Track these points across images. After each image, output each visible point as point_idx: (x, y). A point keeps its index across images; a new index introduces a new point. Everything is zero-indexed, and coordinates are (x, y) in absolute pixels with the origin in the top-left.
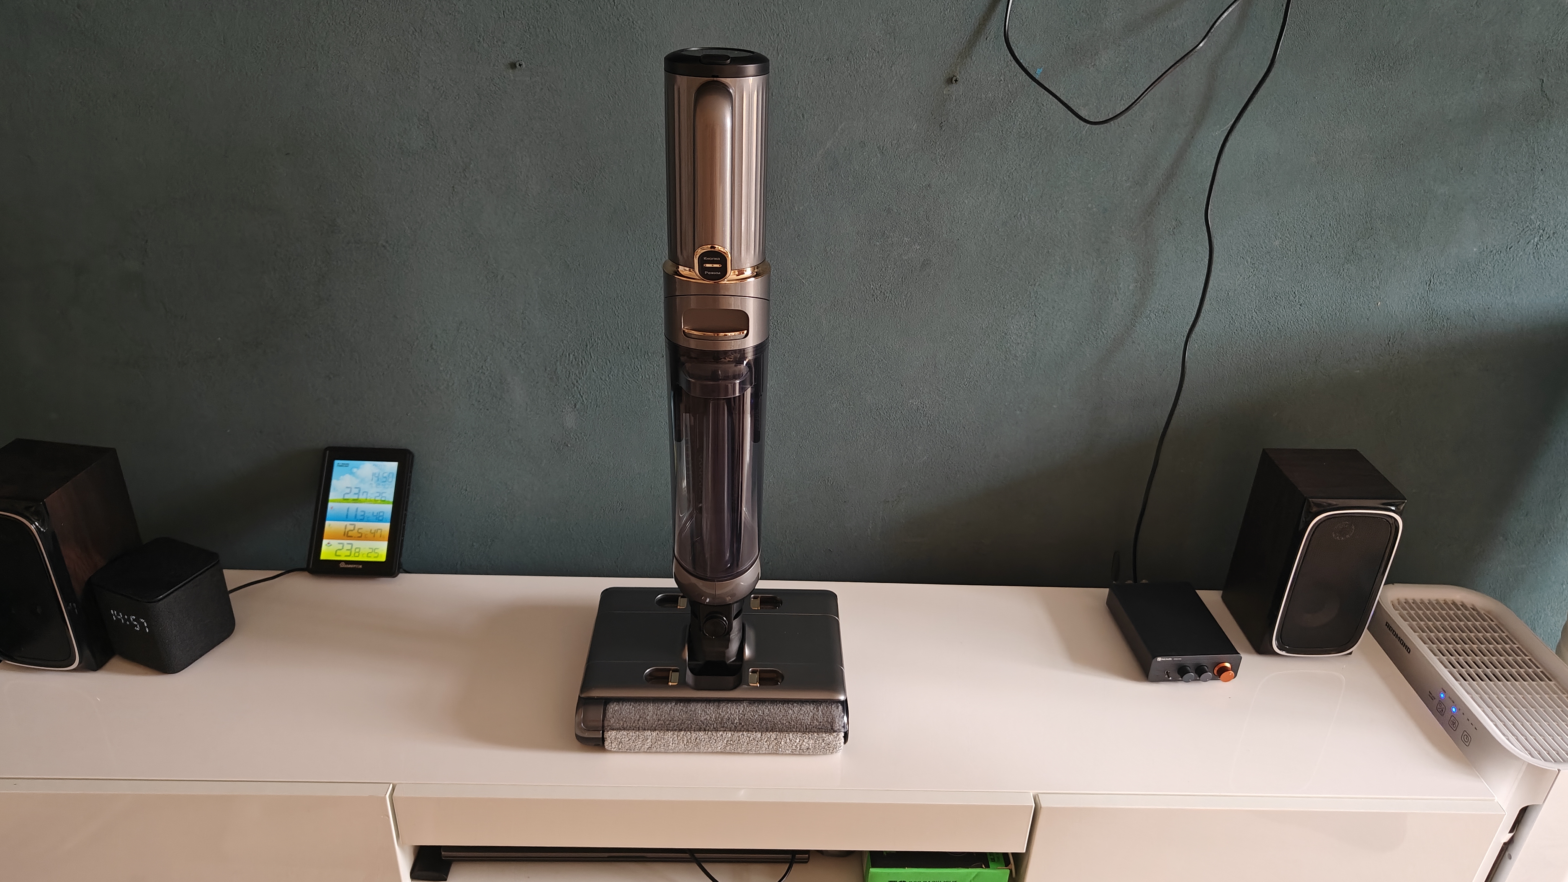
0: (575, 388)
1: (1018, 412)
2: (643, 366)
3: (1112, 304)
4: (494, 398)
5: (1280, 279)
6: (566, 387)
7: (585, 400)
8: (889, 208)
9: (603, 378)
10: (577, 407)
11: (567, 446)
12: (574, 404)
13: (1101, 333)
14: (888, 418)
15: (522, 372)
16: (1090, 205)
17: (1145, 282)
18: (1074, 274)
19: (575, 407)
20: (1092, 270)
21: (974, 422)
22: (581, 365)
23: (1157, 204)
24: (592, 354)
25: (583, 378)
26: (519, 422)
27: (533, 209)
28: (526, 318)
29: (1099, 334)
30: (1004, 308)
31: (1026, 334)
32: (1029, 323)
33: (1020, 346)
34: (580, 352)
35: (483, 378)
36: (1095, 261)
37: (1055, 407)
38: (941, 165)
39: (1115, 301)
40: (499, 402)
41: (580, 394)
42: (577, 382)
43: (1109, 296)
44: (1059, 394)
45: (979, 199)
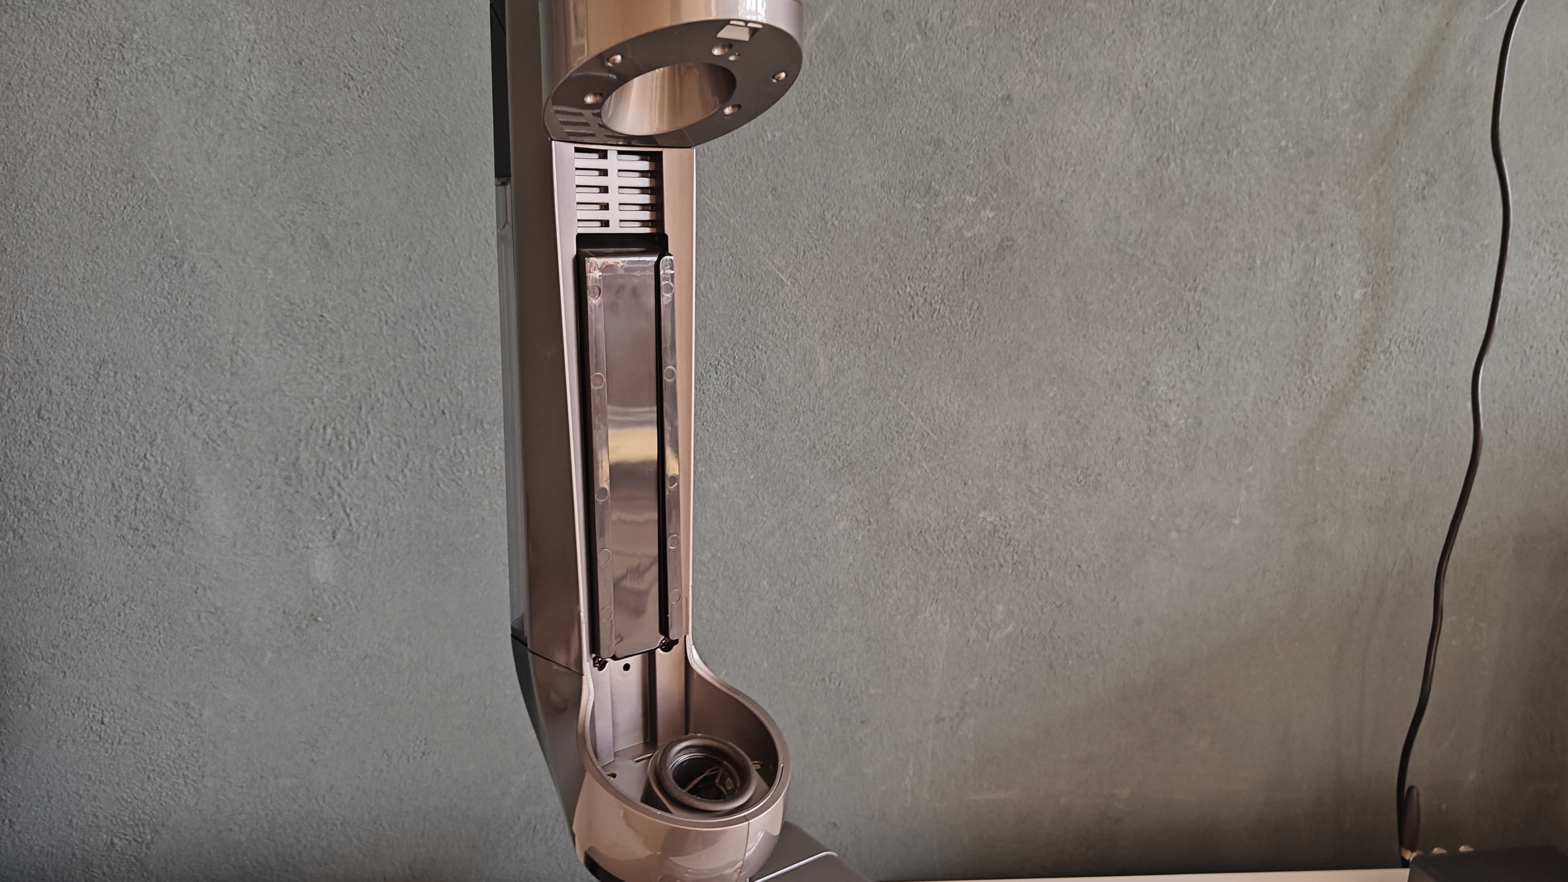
0: (336, 497)
1: (1174, 534)
2: (471, 450)
3: (1326, 326)
4: (168, 521)
6: (317, 497)
7: (353, 523)
8: (938, 140)
9: (392, 474)
10: (339, 536)
11: (316, 620)
12: (331, 532)
13: (1310, 381)
14: (941, 549)
15: (228, 465)
16: (1283, 143)
17: (1379, 285)
18: (1261, 270)
19: (334, 538)
20: (1291, 263)
21: (1097, 555)
22: (348, 449)
23: (1395, 142)
24: (370, 425)
25: (351, 476)
26: (217, 573)
27: (261, 128)
28: (241, 352)
29: (1307, 383)
30: (1144, 333)
31: (1183, 382)
32: (1187, 363)
33: (1174, 406)
34: (346, 420)
35: (145, 479)
36: (1296, 246)
37: (1236, 522)
38: (1029, 61)
39: (1332, 321)
40: (178, 530)
41: (345, 511)
42: (339, 485)
43: (1322, 312)
44: (1242, 499)
45: (1095, 126)
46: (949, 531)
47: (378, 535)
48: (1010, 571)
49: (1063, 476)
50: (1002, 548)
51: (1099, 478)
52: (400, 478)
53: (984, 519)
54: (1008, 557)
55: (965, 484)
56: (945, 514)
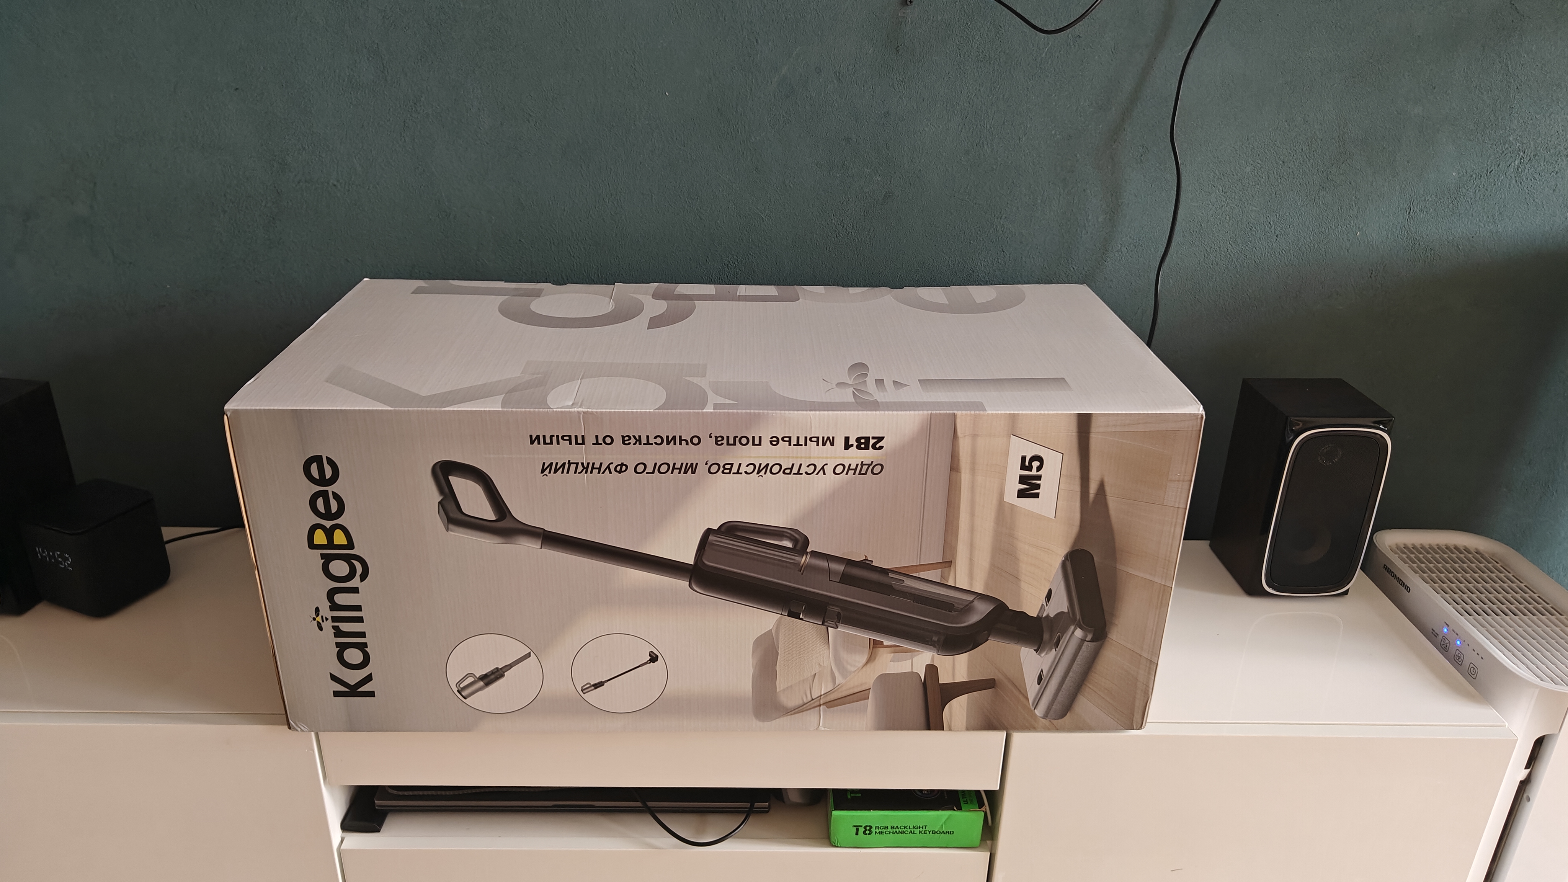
3: (1081, 237)
5: (1254, 208)
8: (848, 138)
13: (1072, 269)
17: (1114, 213)
18: (1041, 206)
20: (1059, 201)
23: (1123, 130)
27: (485, 144)
30: (970, 243)
32: (996, 259)
36: (1062, 191)
38: (899, 91)
39: (1084, 235)
43: (1078, 229)
45: (939, 127)
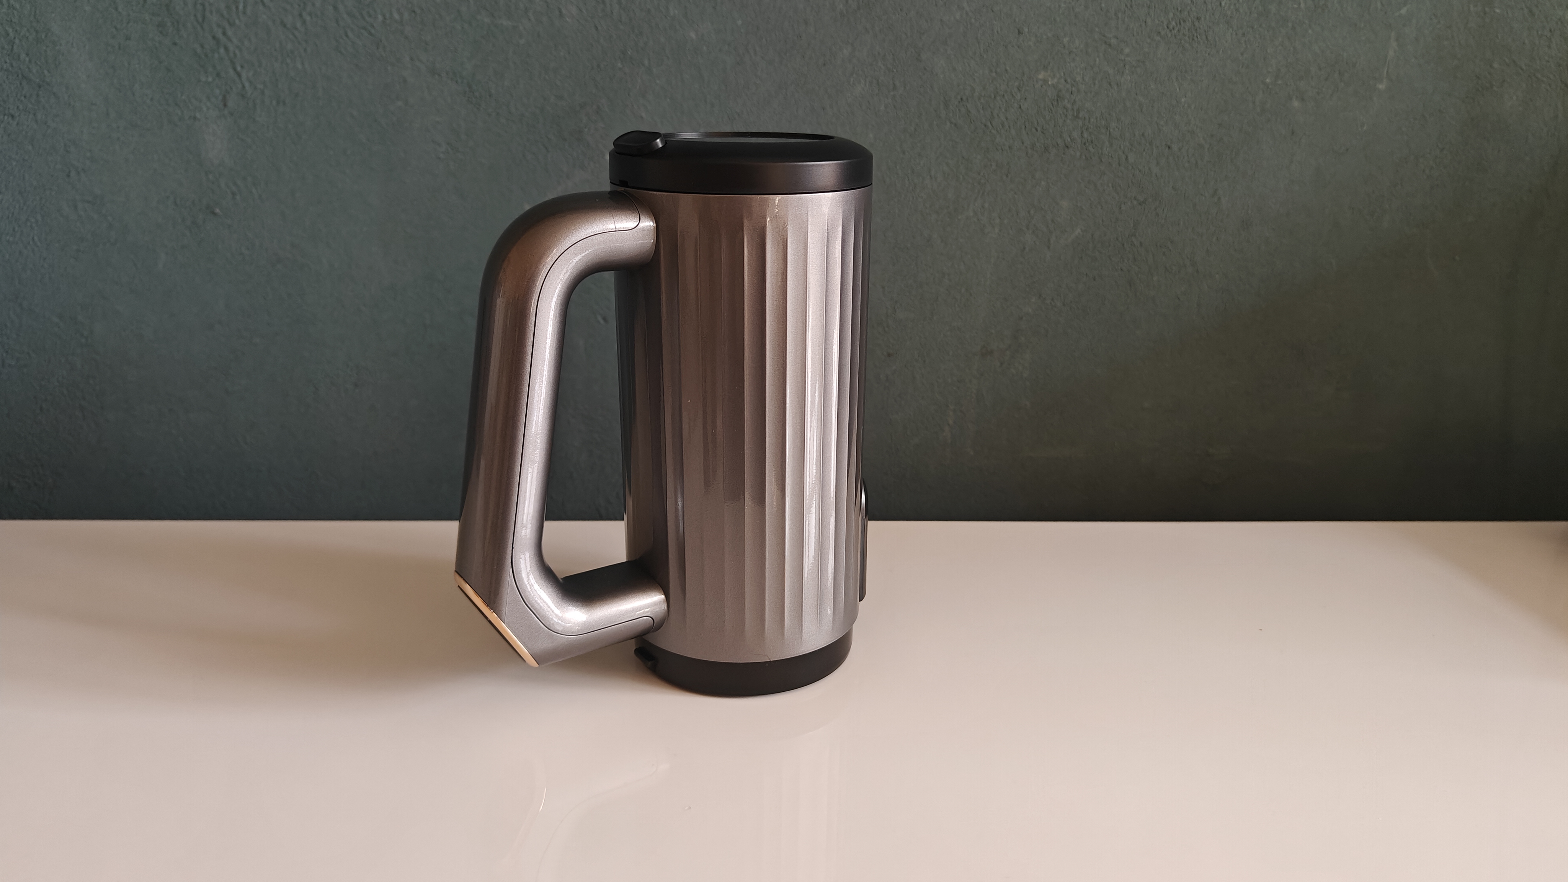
0: (222, 51)
1: (1296, 104)
4: (24, 83)
6: (199, 50)
7: (247, 84)
9: (288, 20)
10: (231, 104)
11: (213, 212)
12: (220, 97)
14: (989, 124)
19: (225, 105)
21: (1193, 132)
25: (237, 22)
26: (91, 151)
37: (1381, 87)
40: (38, 95)
41: (235, 69)
42: (224, 34)
44: (1391, 53)
46: (998, 98)
47: (278, 103)
48: (1078, 154)
49: (1149, 21)
50: (1068, 121)
51: (1196, 23)
52: (299, 25)
53: (1045, 81)
54: (1076, 134)
55: (1020, 32)
56: (994, 74)
